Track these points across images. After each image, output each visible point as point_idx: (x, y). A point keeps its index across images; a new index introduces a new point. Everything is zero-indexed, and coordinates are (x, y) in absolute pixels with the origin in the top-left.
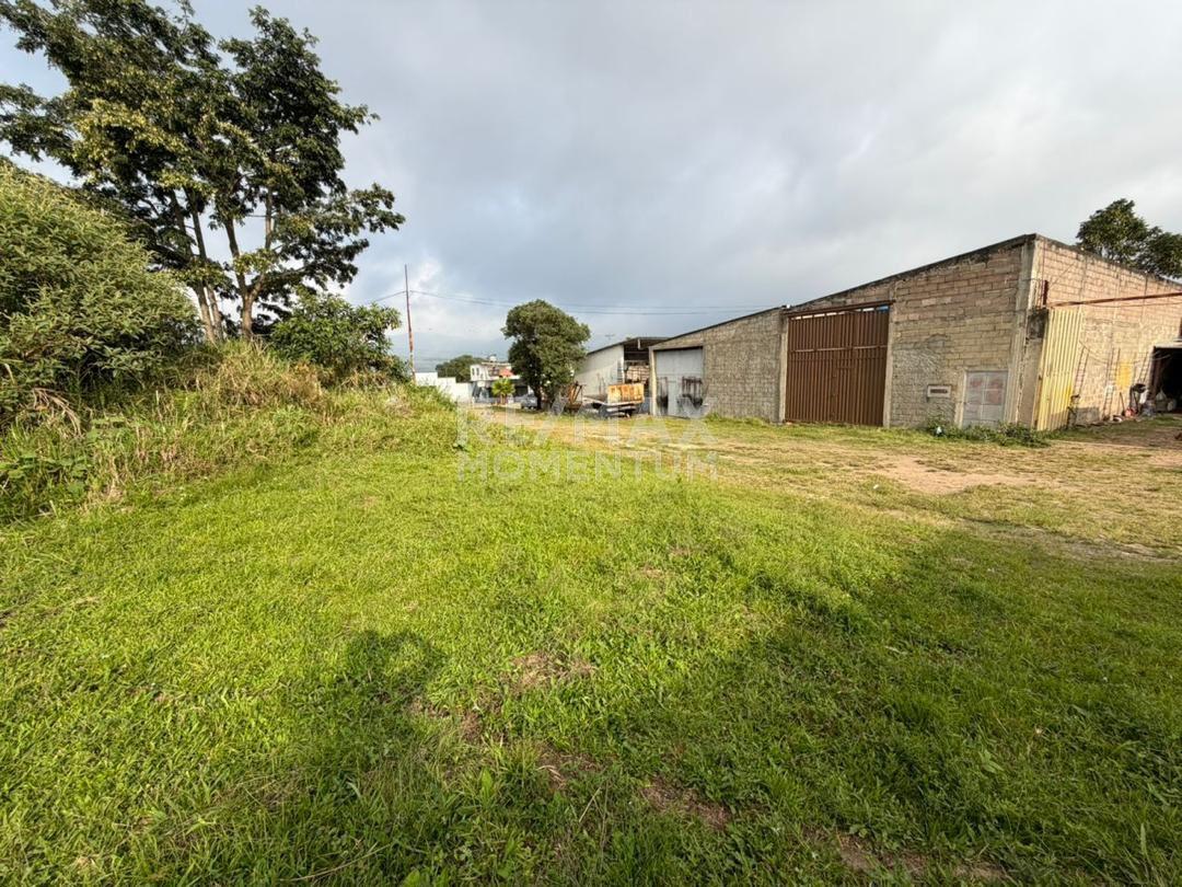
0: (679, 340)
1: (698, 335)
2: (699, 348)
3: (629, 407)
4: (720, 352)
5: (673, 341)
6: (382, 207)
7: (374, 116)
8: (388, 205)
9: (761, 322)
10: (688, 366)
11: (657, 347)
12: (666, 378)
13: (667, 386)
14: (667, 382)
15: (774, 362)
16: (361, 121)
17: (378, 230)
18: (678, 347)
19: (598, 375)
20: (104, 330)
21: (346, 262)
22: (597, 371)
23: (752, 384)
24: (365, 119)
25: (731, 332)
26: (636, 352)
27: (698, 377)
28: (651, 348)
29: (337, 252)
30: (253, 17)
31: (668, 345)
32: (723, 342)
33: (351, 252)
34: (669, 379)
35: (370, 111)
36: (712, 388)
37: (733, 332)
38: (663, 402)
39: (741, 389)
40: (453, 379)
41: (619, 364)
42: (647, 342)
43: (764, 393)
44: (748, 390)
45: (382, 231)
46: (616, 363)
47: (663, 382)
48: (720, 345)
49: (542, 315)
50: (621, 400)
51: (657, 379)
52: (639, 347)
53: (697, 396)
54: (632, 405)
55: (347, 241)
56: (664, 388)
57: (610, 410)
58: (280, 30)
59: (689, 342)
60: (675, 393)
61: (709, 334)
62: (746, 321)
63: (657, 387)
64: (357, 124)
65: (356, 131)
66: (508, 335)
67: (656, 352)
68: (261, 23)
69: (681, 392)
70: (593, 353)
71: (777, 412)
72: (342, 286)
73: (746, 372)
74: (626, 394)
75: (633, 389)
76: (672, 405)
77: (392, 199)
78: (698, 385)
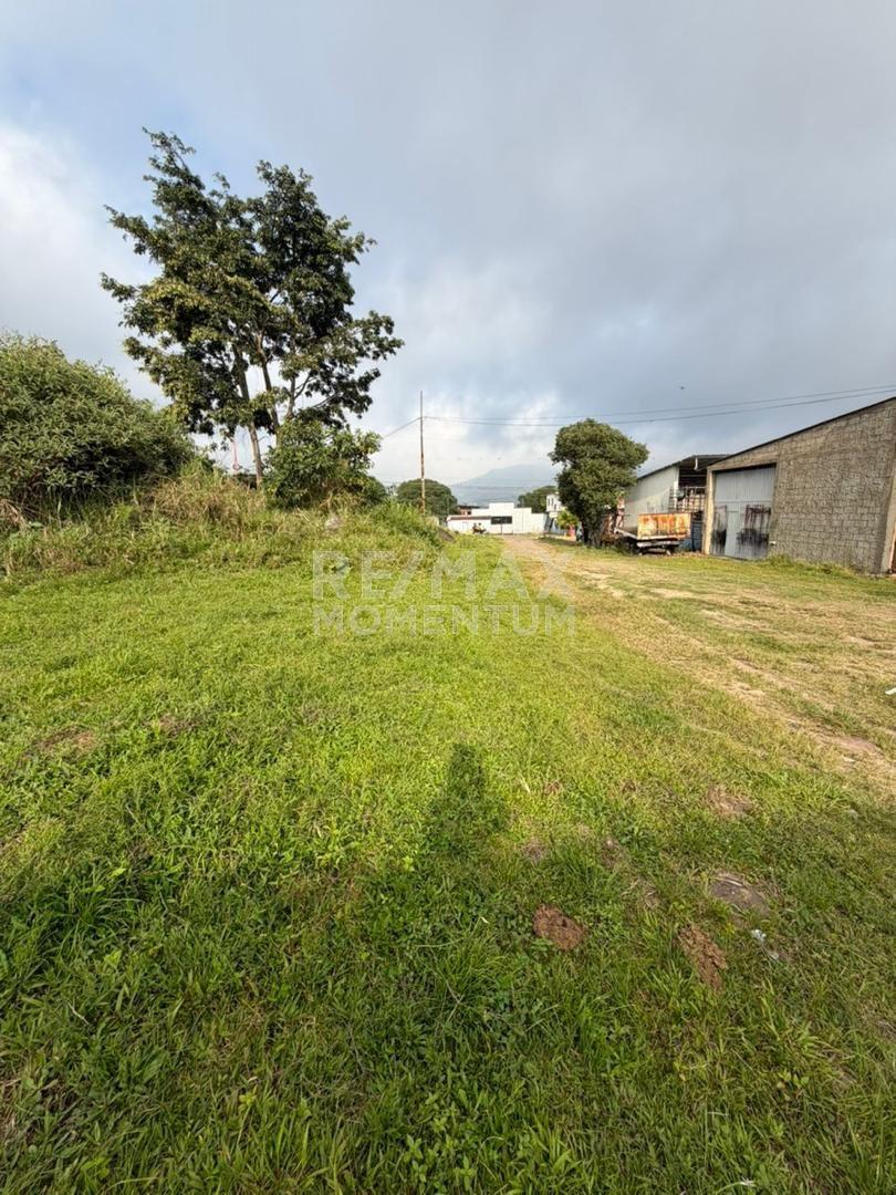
0: (746, 456)
1: (771, 448)
2: (771, 465)
3: (669, 543)
4: (800, 470)
5: (737, 459)
6: (383, 333)
7: (371, 242)
8: (389, 331)
9: (867, 422)
10: (755, 491)
11: (716, 467)
12: (726, 507)
13: (727, 516)
14: (726, 511)
15: (881, 482)
16: (360, 250)
17: (381, 358)
18: (742, 465)
19: (648, 504)
20: (47, 454)
21: (362, 393)
22: (648, 499)
23: (843, 515)
24: (363, 247)
25: (818, 440)
26: (692, 475)
27: (767, 506)
28: (710, 469)
29: (352, 384)
30: (261, 174)
31: (731, 464)
32: (805, 455)
33: (365, 382)
34: (729, 509)
35: (367, 238)
36: (783, 520)
37: (820, 441)
38: (720, 538)
39: (825, 523)
40: (529, 510)
41: (672, 490)
42: (707, 461)
43: (860, 529)
44: (836, 523)
45: (385, 358)
46: (668, 490)
47: (722, 512)
48: (801, 460)
49: (585, 435)
50: (657, 534)
51: (715, 508)
52: (696, 468)
53: (764, 532)
54: (676, 540)
55: (358, 372)
56: (723, 520)
57: (640, 545)
58: (284, 179)
59: (759, 458)
60: (735, 526)
61: (786, 445)
62: (843, 423)
63: (715, 518)
64: (356, 254)
65: (357, 262)
66: (556, 460)
67: (716, 473)
68: (267, 176)
69: (743, 526)
70: (645, 477)
71: (879, 558)
72: (360, 417)
73: (834, 498)
74: (665, 526)
75: (675, 519)
76: (731, 541)
77: (392, 324)
78: (766, 516)
